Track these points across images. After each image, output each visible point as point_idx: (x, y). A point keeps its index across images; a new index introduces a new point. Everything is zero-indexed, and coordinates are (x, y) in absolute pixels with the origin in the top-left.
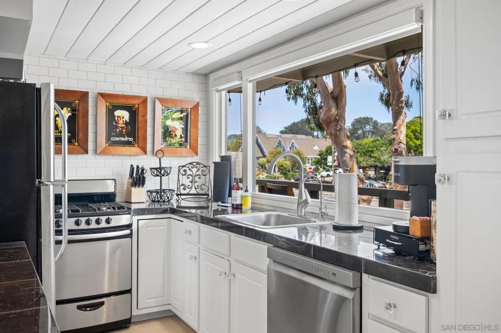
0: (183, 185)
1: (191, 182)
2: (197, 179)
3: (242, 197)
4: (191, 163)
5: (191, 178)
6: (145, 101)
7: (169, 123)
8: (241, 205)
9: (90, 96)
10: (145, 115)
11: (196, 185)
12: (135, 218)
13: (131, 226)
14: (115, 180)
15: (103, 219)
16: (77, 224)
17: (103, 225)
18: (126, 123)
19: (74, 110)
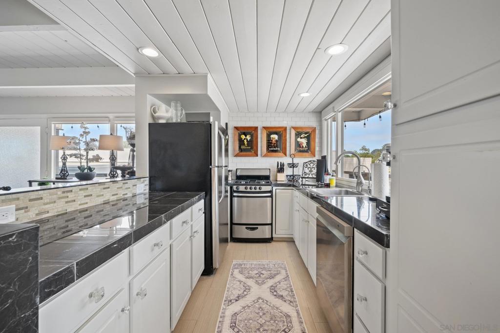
0: (305, 173)
1: (310, 171)
2: (313, 169)
3: (330, 179)
4: (310, 161)
5: (310, 169)
6: (285, 129)
7: (299, 139)
8: (329, 184)
9: (259, 128)
10: (286, 136)
11: (312, 173)
12: (274, 188)
13: (271, 192)
14: (270, 169)
15: (258, 187)
16: (246, 188)
17: (258, 190)
18: (276, 141)
19: (252, 136)
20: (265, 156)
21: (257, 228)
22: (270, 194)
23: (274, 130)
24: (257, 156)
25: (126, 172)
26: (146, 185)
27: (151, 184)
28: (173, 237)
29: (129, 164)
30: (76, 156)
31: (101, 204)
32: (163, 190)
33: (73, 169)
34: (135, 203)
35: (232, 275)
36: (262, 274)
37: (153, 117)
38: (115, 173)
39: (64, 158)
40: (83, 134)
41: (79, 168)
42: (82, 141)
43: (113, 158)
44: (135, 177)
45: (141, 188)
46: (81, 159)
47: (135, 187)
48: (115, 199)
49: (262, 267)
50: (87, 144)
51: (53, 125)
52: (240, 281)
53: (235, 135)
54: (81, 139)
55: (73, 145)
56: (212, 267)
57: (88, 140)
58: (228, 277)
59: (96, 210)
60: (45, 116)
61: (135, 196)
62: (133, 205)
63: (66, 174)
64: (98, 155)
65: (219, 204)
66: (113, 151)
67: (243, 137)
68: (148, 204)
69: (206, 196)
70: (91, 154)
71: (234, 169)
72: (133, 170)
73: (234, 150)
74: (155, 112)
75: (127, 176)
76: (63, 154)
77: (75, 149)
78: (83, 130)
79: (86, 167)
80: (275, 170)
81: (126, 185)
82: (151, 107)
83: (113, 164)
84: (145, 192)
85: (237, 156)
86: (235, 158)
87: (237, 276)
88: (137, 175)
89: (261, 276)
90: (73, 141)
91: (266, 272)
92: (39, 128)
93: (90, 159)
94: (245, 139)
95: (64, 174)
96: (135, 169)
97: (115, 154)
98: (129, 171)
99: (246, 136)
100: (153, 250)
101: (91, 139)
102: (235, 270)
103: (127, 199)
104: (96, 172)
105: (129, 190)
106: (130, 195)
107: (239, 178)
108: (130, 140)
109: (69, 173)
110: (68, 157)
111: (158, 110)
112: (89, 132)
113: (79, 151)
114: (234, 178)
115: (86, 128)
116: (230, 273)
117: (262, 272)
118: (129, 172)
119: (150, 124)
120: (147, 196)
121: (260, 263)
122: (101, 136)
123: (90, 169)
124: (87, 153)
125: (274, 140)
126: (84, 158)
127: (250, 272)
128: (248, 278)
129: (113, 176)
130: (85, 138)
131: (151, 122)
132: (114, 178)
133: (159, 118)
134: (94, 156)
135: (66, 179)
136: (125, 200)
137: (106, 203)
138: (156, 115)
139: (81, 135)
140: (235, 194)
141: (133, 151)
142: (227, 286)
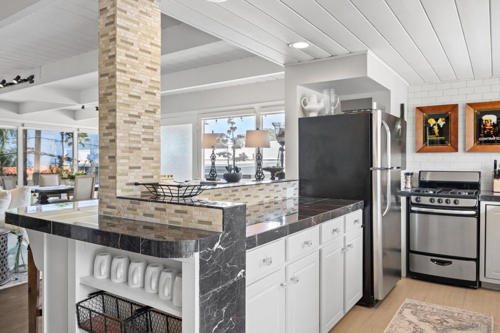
9: (460, 107)
12: (483, 204)
13: (477, 208)
14: (480, 173)
15: (452, 200)
16: (431, 201)
17: (452, 204)
18: (494, 125)
19: (447, 119)
20: (472, 150)
21: (450, 263)
22: (473, 212)
23: (490, 107)
24: (457, 150)
25: (276, 174)
26: (295, 189)
27: (301, 188)
28: (323, 242)
29: (278, 165)
30: (223, 154)
31: (257, 205)
32: (314, 196)
33: (221, 169)
34: (285, 208)
35: (400, 313)
36: (445, 321)
37: (304, 111)
38: (261, 174)
39: (213, 158)
40: (230, 130)
41: (227, 168)
42: (229, 137)
43: (259, 157)
44: (284, 180)
45: (291, 192)
46: (229, 158)
47: (285, 190)
48: (268, 201)
49: (449, 315)
50: (234, 141)
51: (203, 121)
52: (410, 322)
53: (417, 120)
54: (228, 136)
55: (221, 143)
56: (373, 298)
57: (235, 136)
58: (395, 314)
59: (254, 210)
60: (196, 112)
61: (285, 200)
62: (284, 209)
63: (214, 174)
64: (244, 154)
65: (383, 217)
66: (259, 148)
67: (432, 122)
68: (297, 211)
69: (365, 206)
70: (238, 152)
71: (417, 171)
72: (282, 172)
73: (417, 142)
74: (305, 104)
75: (277, 178)
76: (212, 153)
77: (223, 147)
78: (230, 125)
79: (233, 167)
80: (491, 175)
81: (277, 187)
82: (302, 98)
83: (259, 165)
84: (295, 196)
85: (420, 151)
86: (419, 154)
87: (406, 316)
88: (287, 178)
89: (445, 323)
90: (221, 139)
91: (453, 321)
92: (191, 125)
93: (236, 158)
94: (434, 125)
95: (213, 175)
96: (284, 171)
97: (261, 152)
98: (278, 172)
99: (437, 120)
100: (303, 247)
101: (238, 136)
102: (406, 309)
103: (277, 203)
104: (242, 172)
105: (279, 193)
106: (280, 198)
107: (424, 184)
108: (279, 138)
109: (218, 174)
110: (217, 156)
111: (309, 101)
112: (236, 128)
113: (226, 149)
114: (416, 184)
115: (233, 123)
116: (398, 311)
117: (447, 320)
118: (277, 174)
119: (299, 119)
120: (297, 201)
121: (447, 309)
122: (248, 132)
123: (237, 169)
124: (234, 151)
125: (489, 124)
126: (231, 157)
127: (428, 316)
128: (423, 321)
129: (259, 178)
130: (232, 134)
131: (301, 116)
132: (260, 180)
133: (310, 111)
134: (240, 155)
135: (215, 180)
136: (276, 203)
137: (261, 204)
138: (306, 108)
139: (229, 132)
140: (413, 208)
141: (282, 150)
142: (391, 322)
